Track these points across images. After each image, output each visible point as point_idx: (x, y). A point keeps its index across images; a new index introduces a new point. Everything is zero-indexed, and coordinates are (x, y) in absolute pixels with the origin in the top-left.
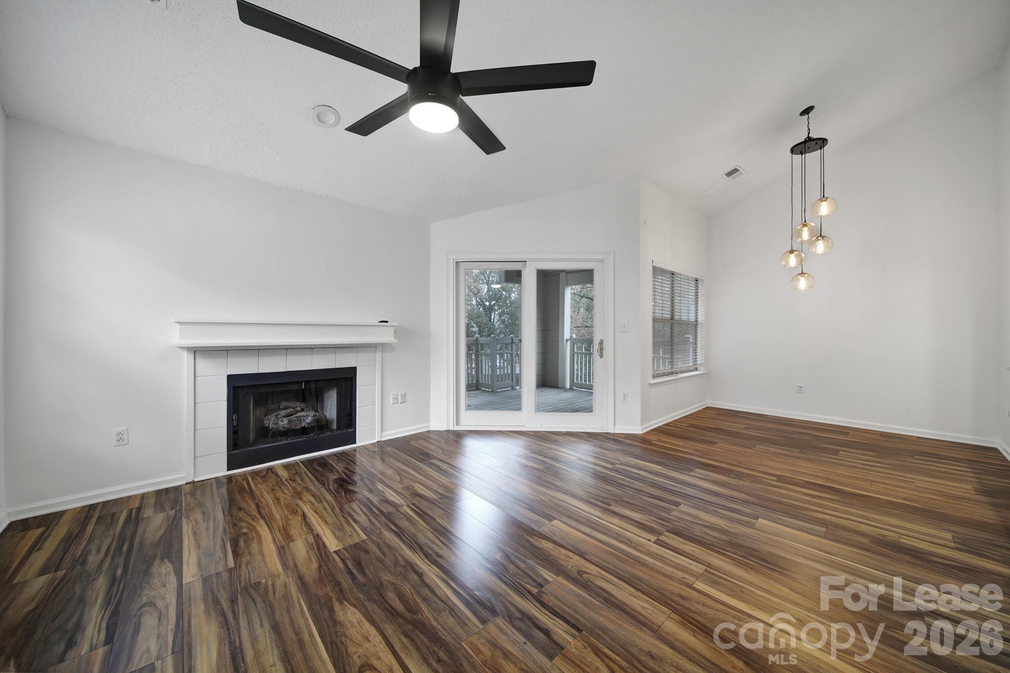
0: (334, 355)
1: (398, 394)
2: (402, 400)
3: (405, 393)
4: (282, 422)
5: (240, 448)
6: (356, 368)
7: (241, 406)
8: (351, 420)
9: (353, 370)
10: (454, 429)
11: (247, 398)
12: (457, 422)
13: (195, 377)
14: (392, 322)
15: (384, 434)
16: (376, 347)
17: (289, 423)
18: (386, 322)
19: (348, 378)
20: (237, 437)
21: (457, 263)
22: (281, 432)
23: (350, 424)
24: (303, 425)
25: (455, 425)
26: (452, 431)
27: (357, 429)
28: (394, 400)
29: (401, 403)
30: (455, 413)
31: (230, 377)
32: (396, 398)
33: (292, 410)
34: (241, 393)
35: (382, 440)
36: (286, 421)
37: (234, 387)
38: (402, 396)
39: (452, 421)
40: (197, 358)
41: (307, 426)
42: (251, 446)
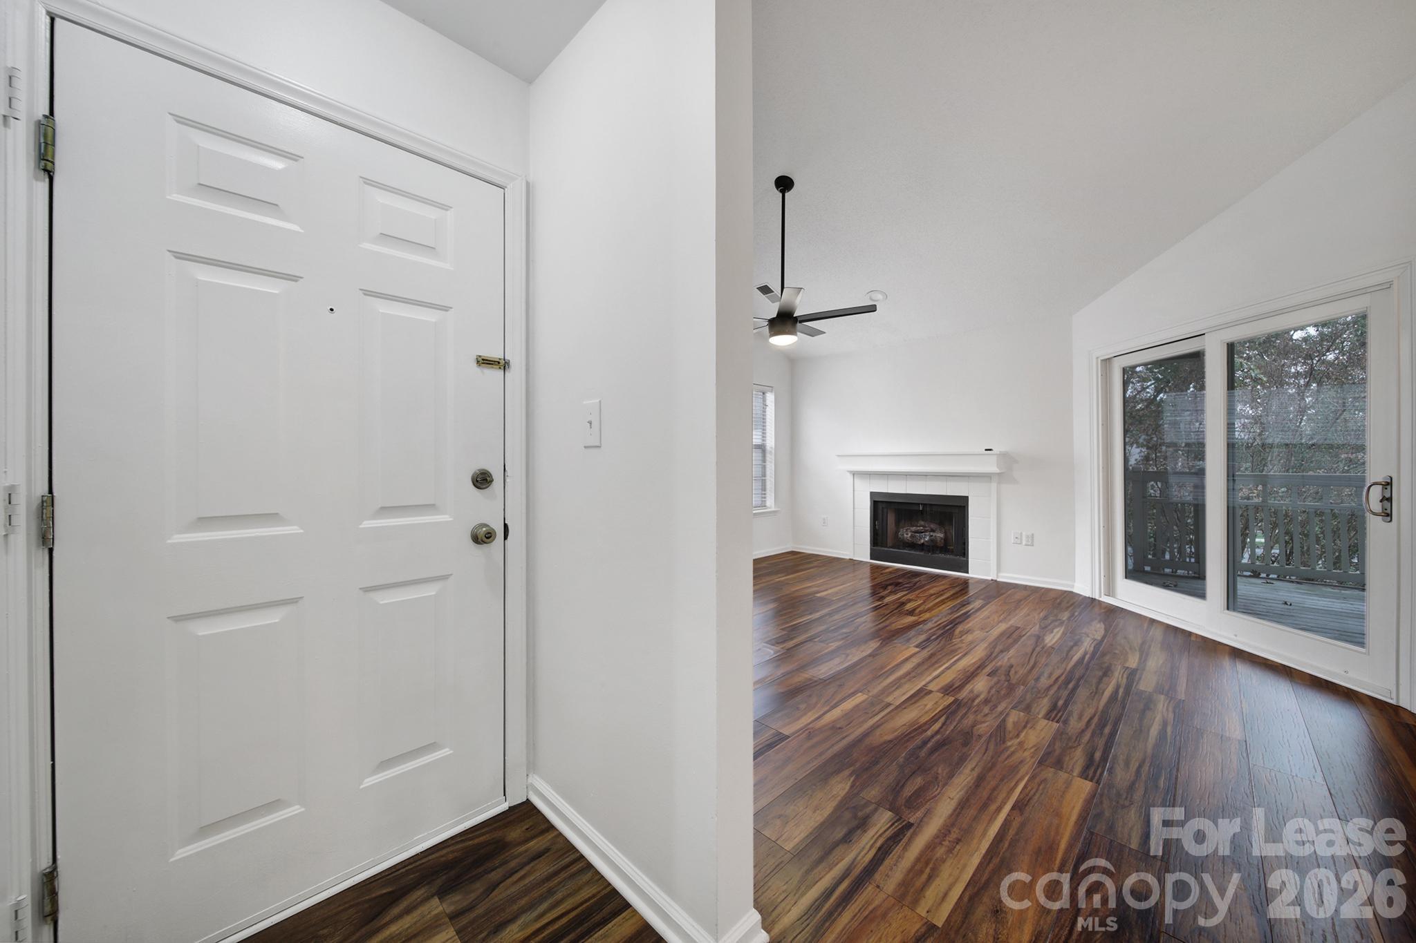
0: (945, 483)
1: (1021, 533)
2: (1028, 541)
3: (1033, 535)
4: (906, 535)
5: (882, 546)
6: (968, 497)
7: (880, 516)
8: (964, 549)
9: (966, 499)
10: (1100, 599)
11: (885, 510)
12: (1110, 591)
13: (854, 491)
14: (996, 450)
15: (1001, 574)
16: (991, 477)
17: (912, 536)
18: (990, 450)
19: (960, 506)
20: (878, 538)
21: (1107, 362)
22: (908, 543)
23: (964, 552)
24: (922, 541)
25: (1102, 594)
26: (1093, 600)
27: (970, 560)
28: (1017, 538)
29: (1026, 545)
30: (1102, 577)
31: (871, 493)
32: (1018, 540)
33: (922, 528)
34: (880, 506)
35: (998, 580)
36: (910, 535)
37: (874, 501)
38: (1028, 537)
39: (1097, 586)
40: (855, 480)
41: (926, 544)
42: (886, 547)
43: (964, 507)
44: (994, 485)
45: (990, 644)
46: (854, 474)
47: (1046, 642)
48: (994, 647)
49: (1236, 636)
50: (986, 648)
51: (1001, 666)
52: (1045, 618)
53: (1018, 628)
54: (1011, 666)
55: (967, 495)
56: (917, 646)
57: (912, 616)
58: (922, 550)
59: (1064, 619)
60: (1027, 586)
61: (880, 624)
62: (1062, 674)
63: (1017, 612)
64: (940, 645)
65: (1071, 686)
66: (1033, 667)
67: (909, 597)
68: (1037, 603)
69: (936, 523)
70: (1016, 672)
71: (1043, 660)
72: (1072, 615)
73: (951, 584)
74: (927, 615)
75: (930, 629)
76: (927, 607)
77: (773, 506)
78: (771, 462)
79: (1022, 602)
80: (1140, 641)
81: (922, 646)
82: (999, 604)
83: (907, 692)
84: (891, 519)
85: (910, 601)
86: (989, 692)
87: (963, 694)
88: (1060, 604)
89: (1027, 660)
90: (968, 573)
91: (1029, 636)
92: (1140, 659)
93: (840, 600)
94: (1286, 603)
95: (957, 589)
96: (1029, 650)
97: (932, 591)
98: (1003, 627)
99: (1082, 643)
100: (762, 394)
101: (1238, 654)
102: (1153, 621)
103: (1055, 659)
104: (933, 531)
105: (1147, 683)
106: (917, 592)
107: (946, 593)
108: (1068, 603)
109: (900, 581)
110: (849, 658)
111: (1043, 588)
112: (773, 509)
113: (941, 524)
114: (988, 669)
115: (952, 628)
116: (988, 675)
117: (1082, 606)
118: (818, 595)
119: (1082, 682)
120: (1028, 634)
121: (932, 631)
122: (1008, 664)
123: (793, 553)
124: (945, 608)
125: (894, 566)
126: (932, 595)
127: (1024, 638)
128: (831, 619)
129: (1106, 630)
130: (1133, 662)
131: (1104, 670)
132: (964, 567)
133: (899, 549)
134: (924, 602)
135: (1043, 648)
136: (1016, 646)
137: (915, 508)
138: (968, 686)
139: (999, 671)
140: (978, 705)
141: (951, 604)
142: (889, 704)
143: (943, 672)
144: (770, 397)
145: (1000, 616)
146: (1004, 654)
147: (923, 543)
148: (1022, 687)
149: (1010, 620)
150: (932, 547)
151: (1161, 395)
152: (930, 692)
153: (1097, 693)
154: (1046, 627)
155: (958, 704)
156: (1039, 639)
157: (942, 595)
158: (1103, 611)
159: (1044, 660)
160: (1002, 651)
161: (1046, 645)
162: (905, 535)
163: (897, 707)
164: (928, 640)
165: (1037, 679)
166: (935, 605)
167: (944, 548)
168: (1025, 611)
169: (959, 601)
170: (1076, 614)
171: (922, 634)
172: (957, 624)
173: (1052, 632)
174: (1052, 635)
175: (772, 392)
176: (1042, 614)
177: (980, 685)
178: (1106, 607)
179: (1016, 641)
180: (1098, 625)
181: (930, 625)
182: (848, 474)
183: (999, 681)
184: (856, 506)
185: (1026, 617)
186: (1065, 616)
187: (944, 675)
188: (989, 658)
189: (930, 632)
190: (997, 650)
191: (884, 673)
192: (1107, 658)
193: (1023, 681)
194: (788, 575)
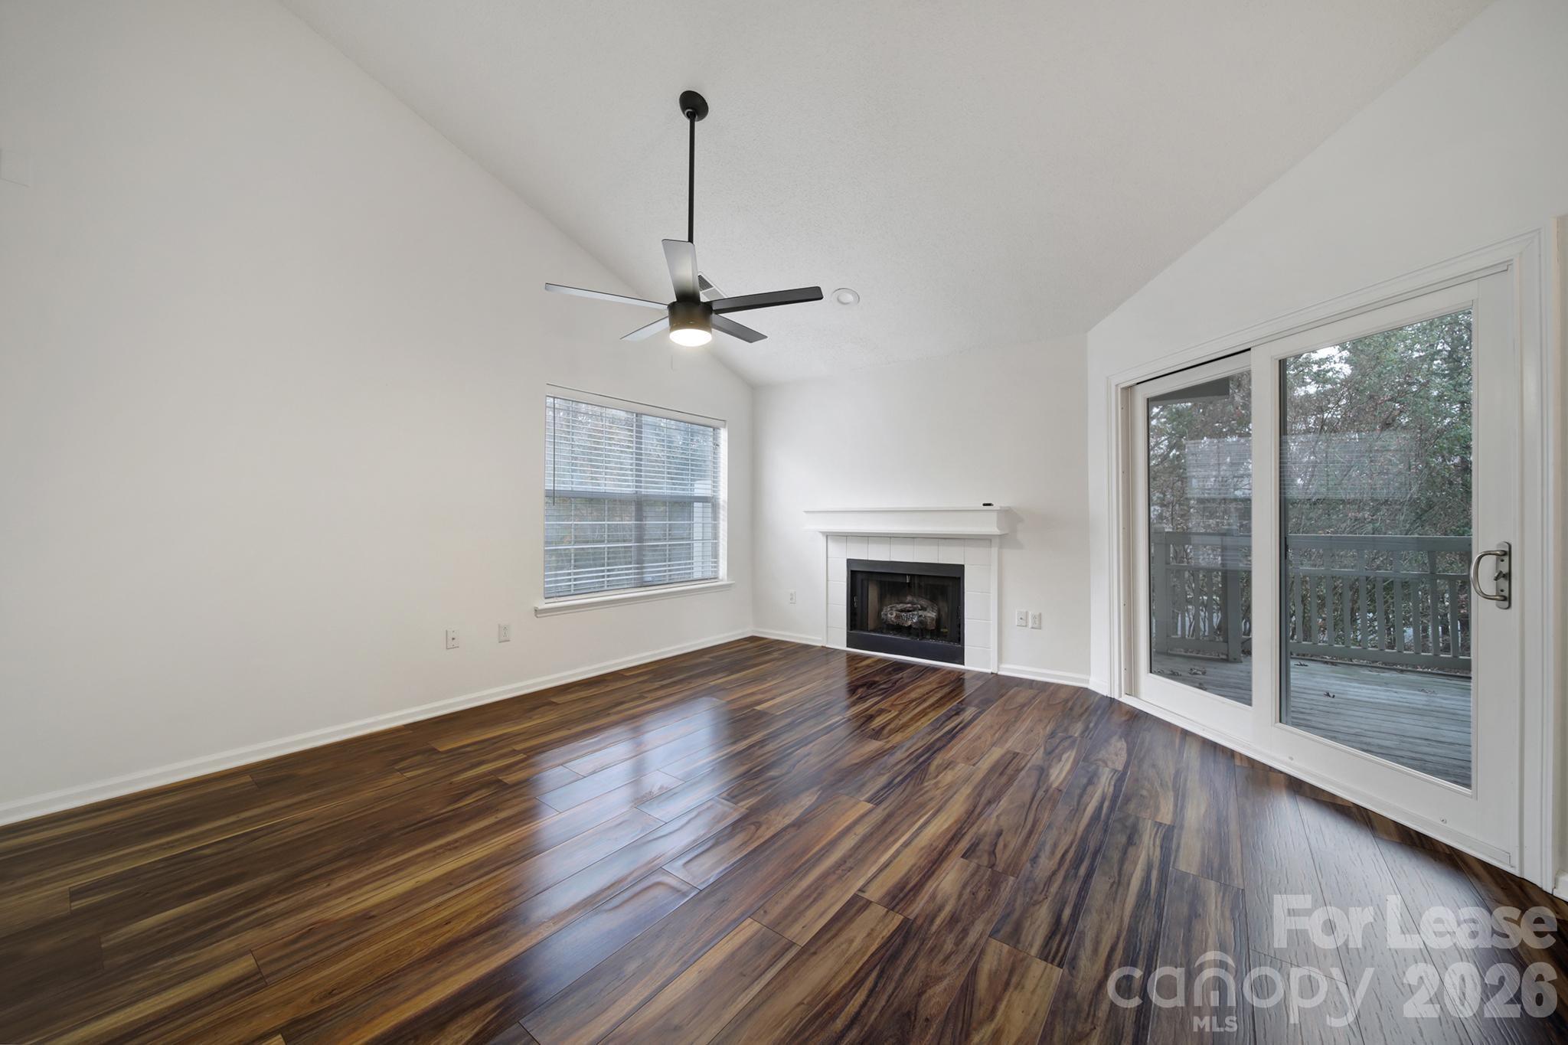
0: (937, 547)
1: (1027, 612)
2: (1034, 623)
3: (1040, 615)
4: (891, 614)
5: (861, 630)
6: (963, 566)
7: (859, 591)
8: (960, 633)
9: (960, 568)
10: (1120, 700)
11: (865, 582)
12: (1132, 689)
13: (827, 558)
14: (996, 506)
15: (1003, 666)
16: (991, 540)
17: (897, 617)
18: (989, 505)
19: (955, 578)
20: (856, 618)
21: (1128, 390)
22: (893, 625)
23: (959, 637)
24: (909, 623)
25: (1123, 693)
26: (1112, 700)
27: (965, 647)
28: (1021, 619)
29: (1032, 628)
30: (1123, 669)
31: (848, 560)
32: (1024, 618)
33: (909, 605)
34: (859, 577)
35: (999, 673)
36: (895, 615)
37: (852, 571)
38: (1034, 617)
39: (1117, 682)
40: (829, 541)
41: (914, 626)
42: (868, 631)
43: (959, 578)
44: (994, 550)
45: (975, 788)
46: (829, 536)
47: (1052, 778)
48: (980, 795)
49: (1291, 759)
50: (969, 796)
51: (985, 835)
52: (1052, 735)
53: (1016, 755)
54: (999, 834)
55: (962, 563)
56: (869, 801)
57: (877, 740)
58: (909, 634)
59: (1076, 735)
60: (1033, 681)
61: (829, 756)
62: (1072, 844)
63: (1017, 725)
64: (906, 793)
65: (1082, 871)
66: (1031, 833)
67: (881, 706)
68: (1044, 709)
69: (926, 599)
70: (1005, 846)
71: (1045, 817)
72: (1087, 728)
73: (940, 683)
74: (897, 738)
75: (897, 763)
76: (901, 722)
77: (726, 577)
78: (723, 520)
79: (1025, 709)
80: (1172, 771)
81: (876, 800)
82: (996, 712)
83: (829, 908)
84: (873, 594)
85: (881, 712)
86: (960, 896)
87: (918, 906)
88: (1071, 709)
89: (1024, 817)
90: (963, 664)
91: (1030, 768)
92: (1176, 805)
93: (785, 715)
94: (1328, 695)
95: (946, 690)
96: (1027, 797)
97: (913, 695)
98: (997, 753)
99: (1099, 778)
100: (712, 429)
101: (1297, 787)
102: (1185, 734)
103: (1062, 812)
104: (923, 609)
105: (1189, 860)
106: (893, 697)
107: (931, 696)
108: (1082, 706)
109: (877, 679)
110: (760, 832)
111: (1052, 684)
112: (725, 582)
113: (933, 599)
114: (964, 844)
115: (928, 758)
116: (962, 857)
117: (1099, 712)
118: (758, 708)
119: (1099, 859)
120: (1029, 765)
121: (899, 766)
122: (996, 828)
123: (753, 639)
124: (925, 723)
125: (876, 656)
126: (913, 701)
127: (1023, 773)
128: (760, 752)
129: (1130, 753)
130: (1166, 816)
131: (1128, 832)
132: (958, 657)
133: (882, 633)
134: (900, 713)
135: (1046, 791)
136: (1011, 790)
137: (900, 580)
138: (930, 883)
139: (981, 846)
140: (938, 932)
141: (933, 716)
142: (791, 944)
143: (898, 852)
144: (723, 434)
145: (995, 734)
146: (993, 806)
147: (911, 626)
148: (1012, 878)
149: (1006, 741)
150: (920, 630)
151: (1174, 451)
152: (869, 903)
153: (1120, 883)
154: (1053, 751)
155: (906, 932)
156: (1043, 772)
157: (925, 700)
158: (1124, 719)
159: (1046, 815)
160: (989, 803)
161: (1051, 784)
162: (889, 616)
163: (804, 950)
164: (889, 785)
165: (1034, 860)
166: (912, 719)
167: (937, 632)
168: (1028, 723)
169: (944, 711)
170: (1092, 725)
171: (883, 774)
172: (935, 752)
173: (1060, 760)
174: (1062, 763)
175: (725, 427)
176: (1048, 728)
177: (949, 880)
178: (1127, 712)
179: (1011, 780)
180: (1119, 745)
181: (899, 755)
182: (821, 535)
183: (979, 866)
184: (829, 578)
185: (1028, 733)
186: (1077, 729)
187: (896, 861)
188: (971, 816)
189: (895, 769)
190: (983, 800)
191: (804, 864)
192: (1132, 806)
193: (1013, 868)
194: (732, 673)
